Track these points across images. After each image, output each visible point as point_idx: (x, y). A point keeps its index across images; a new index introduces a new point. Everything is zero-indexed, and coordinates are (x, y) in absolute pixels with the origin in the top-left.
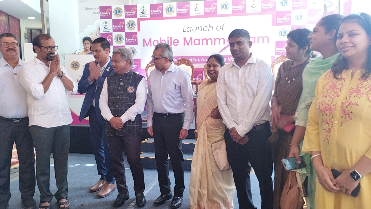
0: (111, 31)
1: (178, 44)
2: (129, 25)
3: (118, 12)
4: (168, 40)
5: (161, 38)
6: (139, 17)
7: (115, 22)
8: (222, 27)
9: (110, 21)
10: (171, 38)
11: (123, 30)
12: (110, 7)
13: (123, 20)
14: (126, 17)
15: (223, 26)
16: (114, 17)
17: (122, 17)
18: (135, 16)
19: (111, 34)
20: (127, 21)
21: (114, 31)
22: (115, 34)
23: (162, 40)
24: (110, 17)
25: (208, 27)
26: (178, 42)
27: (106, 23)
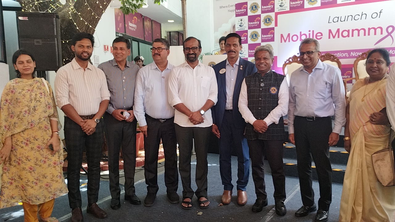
0: (247, 29)
1: (321, 38)
2: (266, 21)
3: (254, 7)
4: (310, 34)
5: (301, 32)
6: (276, 11)
7: (251, 19)
8: (379, 14)
9: (246, 18)
10: (313, 31)
11: (259, 26)
12: (246, 3)
13: (259, 16)
14: (263, 12)
15: (380, 12)
16: (250, 13)
17: (259, 12)
18: (272, 10)
19: (246, 31)
20: (263, 16)
21: (250, 28)
22: (250, 32)
23: (302, 34)
24: (246, 14)
25: (361, 15)
26: (322, 35)
27: (241, 20)
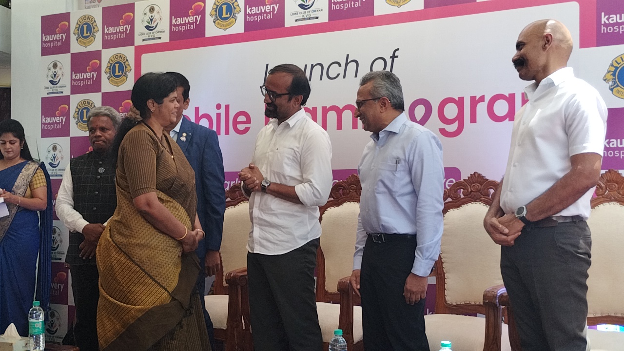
0: (67, 92)
1: (247, 129)
2: (112, 69)
4: (218, 115)
5: (197, 109)
6: (138, 41)
8: (389, 61)
9: (64, 60)
11: (95, 86)
12: (66, 16)
13: (97, 55)
14: (107, 44)
15: (394, 57)
16: (76, 47)
18: (128, 40)
19: (66, 100)
21: (75, 90)
22: (76, 100)
24: (64, 48)
25: (343, 64)
26: (249, 121)
